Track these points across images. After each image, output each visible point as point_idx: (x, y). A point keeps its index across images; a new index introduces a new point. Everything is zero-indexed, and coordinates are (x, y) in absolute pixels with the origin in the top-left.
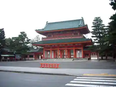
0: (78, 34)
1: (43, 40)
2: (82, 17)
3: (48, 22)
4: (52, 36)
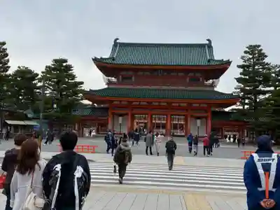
0: (201, 79)
1: (111, 86)
2: (208, 40)
4: (133, 78)
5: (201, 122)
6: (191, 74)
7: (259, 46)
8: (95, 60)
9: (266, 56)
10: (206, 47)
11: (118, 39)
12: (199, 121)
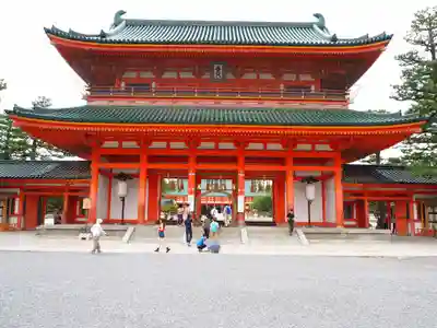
0: (313, 88)
2: (317, 16)
4: (154, 85)
6: (288, 77)
8: (53, 34)
10: (315, 26)
11: (122, 13)
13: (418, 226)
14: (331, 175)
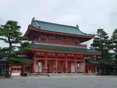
0: (79, 43)
3: (34, 19)
4: (47, 40)
5: (80, 65)
6: (75, 40)
7: (102, 30)
8: (30, 26)
9: (107, 34)
11: (34, 18)
12: (79, 64)
13: (97, 73)
14: (83, 62)
